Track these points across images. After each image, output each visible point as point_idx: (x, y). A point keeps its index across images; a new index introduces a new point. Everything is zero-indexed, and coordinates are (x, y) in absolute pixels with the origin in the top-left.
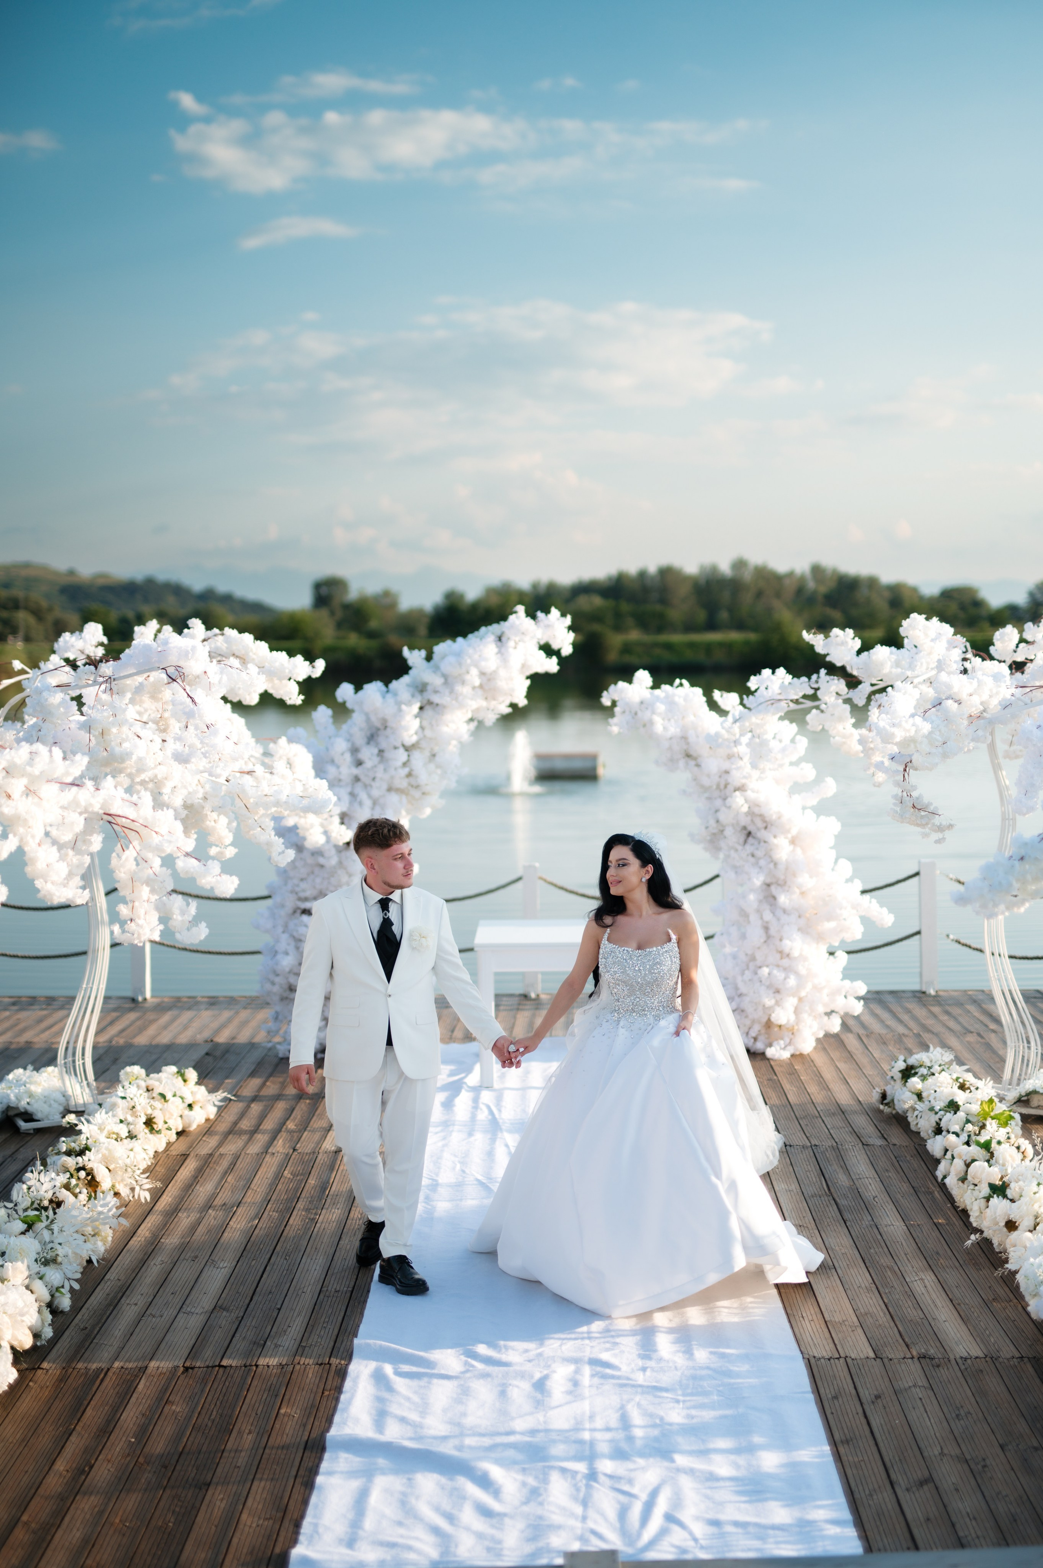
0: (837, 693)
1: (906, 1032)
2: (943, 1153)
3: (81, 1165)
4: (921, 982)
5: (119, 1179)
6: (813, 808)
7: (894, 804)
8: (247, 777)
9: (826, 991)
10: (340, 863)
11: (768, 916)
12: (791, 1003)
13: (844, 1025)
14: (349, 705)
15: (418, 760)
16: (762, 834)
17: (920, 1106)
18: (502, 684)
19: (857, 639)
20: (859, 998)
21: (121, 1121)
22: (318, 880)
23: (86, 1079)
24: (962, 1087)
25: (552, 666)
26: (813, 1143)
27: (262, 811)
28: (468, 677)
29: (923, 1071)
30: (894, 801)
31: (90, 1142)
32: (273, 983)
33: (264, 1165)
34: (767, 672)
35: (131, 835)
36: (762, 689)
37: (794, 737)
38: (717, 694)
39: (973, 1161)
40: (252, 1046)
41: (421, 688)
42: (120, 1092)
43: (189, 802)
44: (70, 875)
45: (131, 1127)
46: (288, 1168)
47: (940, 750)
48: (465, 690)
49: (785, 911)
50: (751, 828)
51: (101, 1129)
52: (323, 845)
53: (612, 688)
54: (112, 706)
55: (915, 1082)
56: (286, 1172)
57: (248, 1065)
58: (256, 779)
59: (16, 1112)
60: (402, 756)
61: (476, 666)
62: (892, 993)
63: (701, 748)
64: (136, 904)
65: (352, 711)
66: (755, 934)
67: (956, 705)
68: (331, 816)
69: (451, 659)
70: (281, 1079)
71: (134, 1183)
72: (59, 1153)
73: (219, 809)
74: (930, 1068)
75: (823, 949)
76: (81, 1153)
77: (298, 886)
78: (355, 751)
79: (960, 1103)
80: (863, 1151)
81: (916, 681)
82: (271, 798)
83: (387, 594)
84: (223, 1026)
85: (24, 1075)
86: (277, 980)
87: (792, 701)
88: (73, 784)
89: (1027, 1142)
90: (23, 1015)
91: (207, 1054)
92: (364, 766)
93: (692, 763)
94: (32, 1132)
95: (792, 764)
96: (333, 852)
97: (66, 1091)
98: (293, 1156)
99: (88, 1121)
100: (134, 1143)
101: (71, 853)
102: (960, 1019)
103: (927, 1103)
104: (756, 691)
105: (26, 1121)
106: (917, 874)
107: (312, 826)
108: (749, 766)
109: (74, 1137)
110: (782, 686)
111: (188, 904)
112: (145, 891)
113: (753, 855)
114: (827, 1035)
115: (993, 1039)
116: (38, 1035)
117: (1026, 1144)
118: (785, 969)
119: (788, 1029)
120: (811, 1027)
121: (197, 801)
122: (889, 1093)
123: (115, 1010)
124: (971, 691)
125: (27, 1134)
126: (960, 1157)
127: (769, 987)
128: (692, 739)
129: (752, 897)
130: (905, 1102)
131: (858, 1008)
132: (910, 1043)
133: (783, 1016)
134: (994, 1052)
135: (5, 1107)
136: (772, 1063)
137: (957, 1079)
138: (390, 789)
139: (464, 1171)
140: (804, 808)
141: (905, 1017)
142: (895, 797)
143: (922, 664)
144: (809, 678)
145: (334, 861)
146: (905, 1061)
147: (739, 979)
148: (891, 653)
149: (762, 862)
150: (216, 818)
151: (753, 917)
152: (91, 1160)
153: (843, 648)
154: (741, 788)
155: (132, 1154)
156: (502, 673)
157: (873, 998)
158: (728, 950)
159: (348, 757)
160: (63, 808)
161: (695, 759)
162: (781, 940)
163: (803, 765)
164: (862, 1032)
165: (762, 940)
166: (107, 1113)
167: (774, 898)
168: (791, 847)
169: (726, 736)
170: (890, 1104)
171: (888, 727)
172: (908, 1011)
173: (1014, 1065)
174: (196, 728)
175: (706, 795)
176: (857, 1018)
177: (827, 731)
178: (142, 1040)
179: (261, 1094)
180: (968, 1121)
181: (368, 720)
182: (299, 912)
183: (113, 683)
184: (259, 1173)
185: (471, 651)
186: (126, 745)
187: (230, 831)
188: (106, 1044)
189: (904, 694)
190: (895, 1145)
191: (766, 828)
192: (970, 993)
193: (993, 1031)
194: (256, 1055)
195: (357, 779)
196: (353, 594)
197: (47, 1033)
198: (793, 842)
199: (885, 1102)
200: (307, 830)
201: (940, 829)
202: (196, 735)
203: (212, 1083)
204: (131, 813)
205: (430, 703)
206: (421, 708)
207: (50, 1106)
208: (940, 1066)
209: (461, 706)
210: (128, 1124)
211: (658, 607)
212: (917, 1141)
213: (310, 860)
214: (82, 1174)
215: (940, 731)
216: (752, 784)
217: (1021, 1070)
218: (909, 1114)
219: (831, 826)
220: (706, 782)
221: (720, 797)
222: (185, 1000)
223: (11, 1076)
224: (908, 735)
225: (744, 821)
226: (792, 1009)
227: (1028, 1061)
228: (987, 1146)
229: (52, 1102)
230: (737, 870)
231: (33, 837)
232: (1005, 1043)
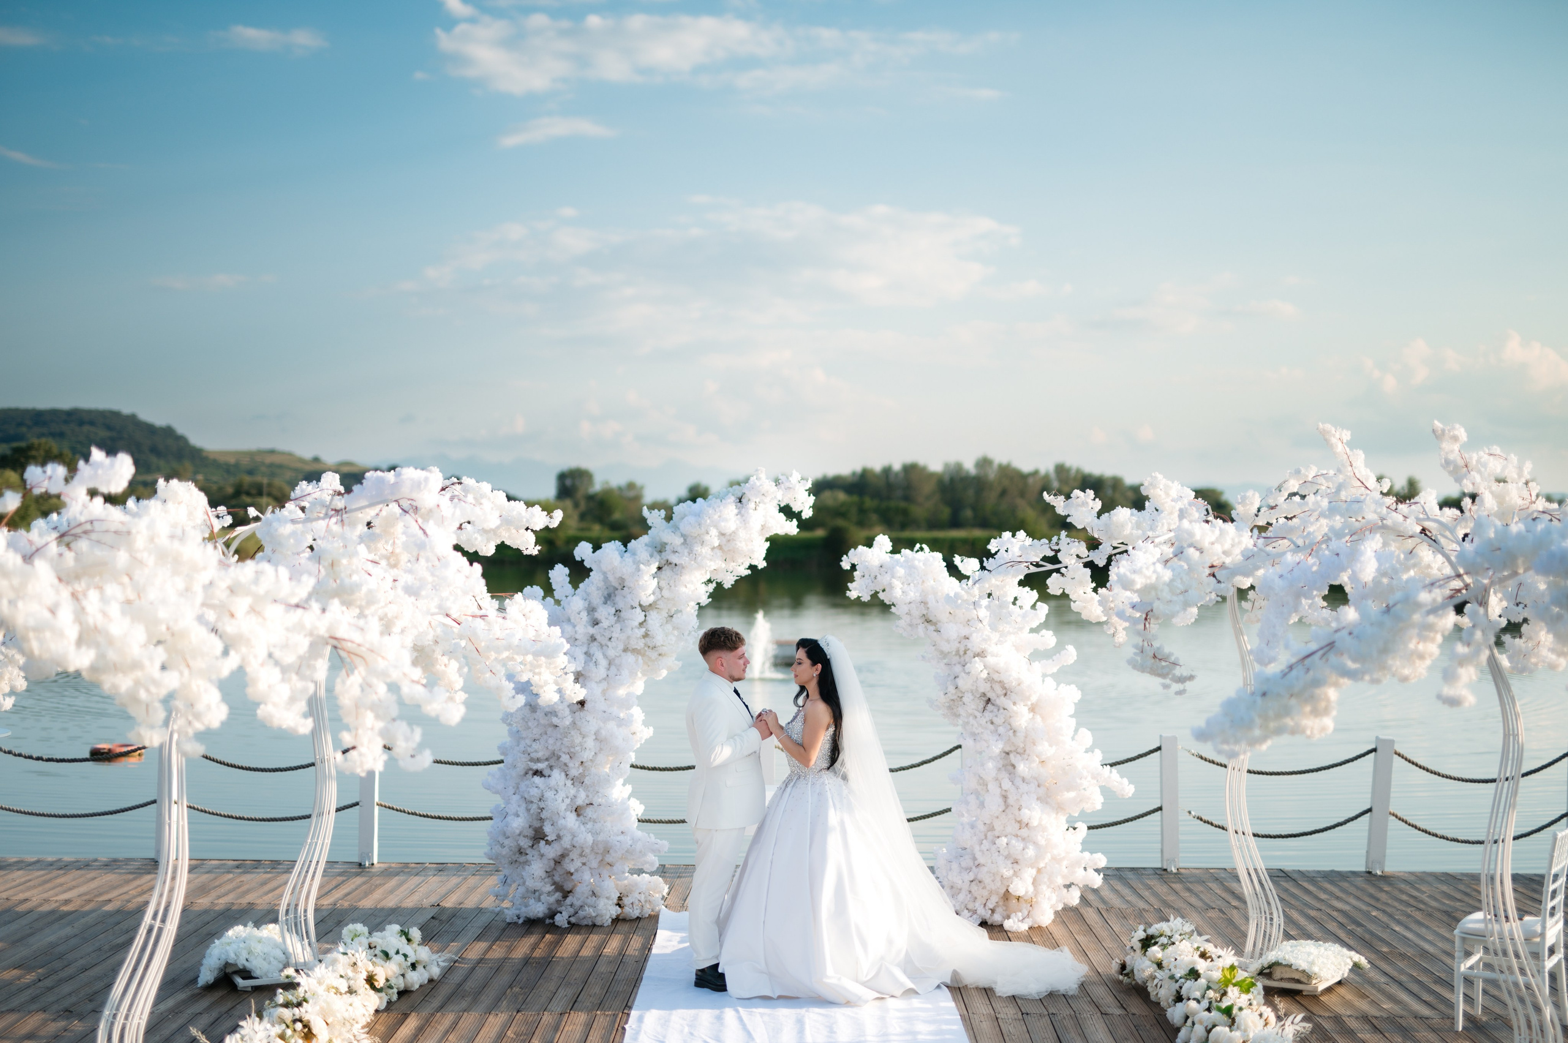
0: (1078, 556)
1: (1146, 907)
2: (1183, 1021)
3: (297, 1017)
4: (1162, 861)
5: (337, 1033)
6: (1053, 675)
7: (1135, 654)
8: (479, 620)
9: (1065, 863)
10: (574, 723)
11: (1007, 784)
12: (1029, 874)
13: (1083, 898)
14: (587, 564)
15: (654, 618)
16: (1002, 701)
17: (1159, 974)
18: (741, 545)
19: (1097, 500)
20: (1097, 871)
21: (341, 976)
22: (551, 741)
23: (308, 937)
24: (1203, 955)
25: (791, 528)
26: (1050, 1012)
27: (493, 655)
28: (707, 537)
29: (1164, 940)
30: (1135, 651)
31: (307, 996)
32: (502, 846)
33: (486, 1025)
34: (1007, 535)
35: (357, 660)
36: (1002, 551)
37: (1035, 603)
38: (957, 559)
39: (1214, 1026)
40: (479, 911)
41: (660, 548)
42: (341, 949)
43: (419, 644)
44: (292, 700)
45: (352, 982)
46: (511, 1028)
47: (1181, 597)
48: (705, 551)
49: (1024, 780)
50: (990, 695)
51: (320, 983)
52: (555, 703)
53: (852, 552)
54: (343, 537)
55: (1155, 950)
56: (509, 1032)
57: (474, 930)
58: (489, 623)
59: (234, 969)
60: (639, 616)
61: (716, 526)
62: (1132, 869)
63: (940, 612)
64: (360, 731)
65: (591, 570)
66: (994, 803)
67: (1198, 553)
68: (566, 674)
69: (691, 519)
70: (507, 944)
71: (352, 1038)
72: (277, 1005)
73: (451, 653)
74: (1170, 937)
75: (1062, 820)
76: (299, 1005)
77: (530, 746)
78: (591, 610)
79: (1201, 971)
80: (1102, 1020)
81: (1157, 540)
82: (503, 641)
83: (631, 486)
84: (451, 892)
85: (245, 932)
86: (507, 842)
87: (1031, 564)
88: (297, 606)
89: (1269, 1010)
90: (246, 878)
91: (433, 918)
92: (600, 625)
93: (932, 628)
94: (250, 989)
95: (1032, 631)
96: (567, 711)
97: (286, 949)
98: (517, 1017)
99: (308, 975)
100: (353, 998)
101: (294, 677)
102: (1202, 896)
103: (1167, 971)
104: (996, 553)
105: (244, 978)
106: (1159, 749)
107: (546, 683)
108: (988, 628)
109: (292, 991)
110: (1022, 548)
111: (412, 731)
112: (369, 718)
113: (992, 723)
114: (1067, 909)
115: (1235, 915)
116: (261, 897)
117: (1268, 1012)
118: (1023, 839)
119: (1026, 901)
120: (1049, 899)
121: (427, 643)
122: (1128, 963)
123: (341, 874)
124: (1213, 539)
125: (245, 993)
126: (1201, 1023)
127: (1007, 857)
128: (932, 604)
129: (990, 765)
130: (1144, 971)
131: (1097, 881)
132: (1149, 917)
133: (1021, 887)
134: (1236, 928)
135: (223, 963)
136: (1009, 935)
137: (1198, 948)
138: (625, 650)
139: (692, 1034)
140: (1044, 676)
141: (1146, 894)
142: (1136, 646)
143: (1163, 525)
144: (1050, 541)
145: (568, 721)
146: (1145, 931)
147: (977, 848)
148: (1132, 515)
149: (1001, 730)
150: (447, 662)
151: (992, 786)
152: (308, 1012)
153: (1084, 509)
154: (981, 654)
155: (350, 1008)
156: (742, 534)
157: (1114, 874)
158: (965, 819)
159: (584, 614)
160: (288, 629)
161: (935, 624)
162: (1019, 809)
163: (1044, 632)
164: (1101, 906)
165: (1001, 810)
166: (326, 968)
167: (1014, 766)
168: (1031, 715)
169: (965, 597)
170: (1130, 974)
171: (1128, 574)
172: (1149, 888)
173: (1255, 939)
174: (428, 560)
175: (945, 661)
176: (1095, 891)
177: (1068, 596)
178: (367, 903)
179: (486, 957)
180: (1209, 988)
181: (606, 579)
182: (531, 773)
183: (345, 516)
184: (482, 1032)
185: (711, 511)
186: (355, 578)
187: (460, 676)
188: (330, 907)
189: (1145, 553)
190: (1134, 1014)
191: (1005, 695)
192: (1211, 871)
193: (1235, 908)
194: (484, 920)
195: (593, 639)
196: (597, 486)
197: (270, 895)
198: (1033, 709)
199: (1125, 972)
200: (542, 687)
201: (1181, 680)
202: (427, 568)
203: (436, 946)
204: (357, 637)
205: (668, 563)
206: (659, 568)
207: (270, 963)
208: (1180, 935)
209: (700, 567)
210: (349, 979)
211: (903, 504)
212: (1157, 1010)
213: (543, 721)
214: (299, 1026)
215: (1181, 579)
216: (992, 648)
217: (1263, 944)
218: (1149, 984)
219: (1071, 694)
220: (946, 648)
221: (959, 663)
222: (413, 865)
223: (230, 933)
224: (1149, 581)
225: (984, 687)
226: (1030, 881)
227: (1270, 936)
228: (1228, 1011)
229: (272, 959)
230: (975, 736)
231: (255, 657)
232: (1247, 919)
